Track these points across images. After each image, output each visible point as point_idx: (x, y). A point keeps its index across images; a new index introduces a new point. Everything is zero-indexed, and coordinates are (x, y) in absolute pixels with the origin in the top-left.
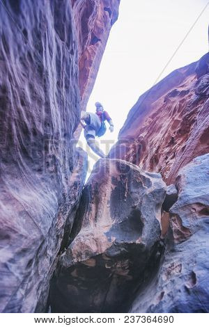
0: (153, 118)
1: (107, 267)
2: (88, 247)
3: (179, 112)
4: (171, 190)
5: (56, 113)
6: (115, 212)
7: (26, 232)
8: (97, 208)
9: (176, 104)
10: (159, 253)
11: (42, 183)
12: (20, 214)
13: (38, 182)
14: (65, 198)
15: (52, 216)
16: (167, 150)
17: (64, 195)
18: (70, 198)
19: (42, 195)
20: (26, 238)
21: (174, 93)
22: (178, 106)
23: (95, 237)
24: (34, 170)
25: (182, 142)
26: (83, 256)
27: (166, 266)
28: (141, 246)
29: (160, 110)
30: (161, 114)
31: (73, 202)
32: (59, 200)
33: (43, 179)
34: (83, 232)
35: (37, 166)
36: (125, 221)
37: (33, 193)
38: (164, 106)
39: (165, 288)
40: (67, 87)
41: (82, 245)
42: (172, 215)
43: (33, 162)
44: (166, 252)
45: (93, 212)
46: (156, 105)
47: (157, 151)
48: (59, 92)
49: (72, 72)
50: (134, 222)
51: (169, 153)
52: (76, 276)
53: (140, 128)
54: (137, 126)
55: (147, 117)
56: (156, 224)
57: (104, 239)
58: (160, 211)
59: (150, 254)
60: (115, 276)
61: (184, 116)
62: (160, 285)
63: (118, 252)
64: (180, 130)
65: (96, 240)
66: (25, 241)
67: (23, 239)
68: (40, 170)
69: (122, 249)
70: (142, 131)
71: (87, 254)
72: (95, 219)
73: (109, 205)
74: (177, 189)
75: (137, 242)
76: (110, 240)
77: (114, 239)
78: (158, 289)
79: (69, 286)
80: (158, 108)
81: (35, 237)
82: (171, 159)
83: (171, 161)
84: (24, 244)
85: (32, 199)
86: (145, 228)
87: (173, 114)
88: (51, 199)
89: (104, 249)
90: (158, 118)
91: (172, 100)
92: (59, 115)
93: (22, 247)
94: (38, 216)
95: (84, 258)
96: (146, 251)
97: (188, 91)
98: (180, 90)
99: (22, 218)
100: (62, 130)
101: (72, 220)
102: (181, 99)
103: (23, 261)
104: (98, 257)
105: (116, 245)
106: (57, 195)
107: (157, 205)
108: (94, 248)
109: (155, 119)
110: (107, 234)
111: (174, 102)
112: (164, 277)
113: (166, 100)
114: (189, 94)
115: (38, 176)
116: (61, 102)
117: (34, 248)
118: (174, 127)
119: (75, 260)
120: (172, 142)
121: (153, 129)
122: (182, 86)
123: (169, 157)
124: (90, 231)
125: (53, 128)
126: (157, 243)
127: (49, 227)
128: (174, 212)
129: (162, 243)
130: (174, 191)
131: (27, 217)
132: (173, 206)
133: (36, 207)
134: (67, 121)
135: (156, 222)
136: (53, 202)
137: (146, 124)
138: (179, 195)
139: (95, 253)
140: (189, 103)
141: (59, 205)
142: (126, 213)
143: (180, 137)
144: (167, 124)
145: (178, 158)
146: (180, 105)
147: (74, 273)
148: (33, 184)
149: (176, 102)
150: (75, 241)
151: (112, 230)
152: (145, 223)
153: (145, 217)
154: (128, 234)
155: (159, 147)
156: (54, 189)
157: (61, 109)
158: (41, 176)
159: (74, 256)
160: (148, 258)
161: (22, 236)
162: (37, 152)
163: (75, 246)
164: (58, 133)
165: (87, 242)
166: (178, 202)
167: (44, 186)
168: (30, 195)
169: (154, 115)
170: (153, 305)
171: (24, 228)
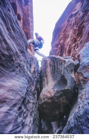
0: (64, 32)
1: (56, 101)
2: (46, 95)
3: (75, 25)
4: (76, 62)
5: (12, 43)
6: (54, 78)
7: (14, 97)
8: (47, 79)
9: (73, 21)
10: (77, 91)
11: (17, 76)
12: (8, 91)
13: (14, 76)
14: (31, 79)
15: (25, 88)
16: (74, 45)
17: (30, 78)
18: (33, 78)
19: (18, 81)
20: (14, 100)
21: (72, 16)
22: (74, 22)
23: (48, 91)
24: (11, 71)
25: (80, 39)
26: (46, 99)
27: (80, 95)
28: (68, 90)
29: (66, 27)
30: (67, 29)
31: (36, 79)
32: (28, 80)
33: (16, 74)
34: (44, 90)
35: (11, 70)
36: (59, 81)
37: (13, 81)
38: (68, 24)
39: (80, 105)
40: (13, 30)
41: (44, 95)
42: (78, 73)
43: (8, 68)
44: (79, 89)
45: (46, 81)
46: (64, 26)
47: (69, 47)
48: (10, 33)
49: (13, 21)
50: (63, 81)
51: (75, 46)
52: (46, 106)
53: (59, 39)
54: (58, 39)
55: (61, 33)
56: (73, 79)
57: (52, 91)
58: (73, 73)
59: (73, 92)
60: (61, 103)
61: (78, 26)
62: (78, 104)
63: (59, 94)
64: (78, 34)
65: (49, 92)
66: (14, 101)
67: (13, 100)
68: (13, 71)
69: (60, 93)
70: (61, 40)
71: (47, 98)
72: (47, 84)
73: (51, 76)
74: (79, 61)
75: (66, 88)
76: (54, 90)
77: (56, 90)
78: (78, 105)
79: (44, 110)
80: (65, 26)
81: (18, 98)
82: (77, 48)
83: (77, 50)
84: (14, 102)
85: (13, 83)
86: (68, 82)
87: (73, 27)
88: (23, 81)
89: (53, 95)
90: (66, 32)
91: (71, 20)
92: (14, 44)
93: (13, 103)
94: (18, 90)
95: (46, 100)
96: (71, 91)
97: (78, 12)
98: (74, 13)
99: (10, 92)
100: (19, 50)
101: (38, 86)
102: (75, 18)
103: (16, 109)
104: (51, 98)
105: (58, 92)
106: (26, 79)
107: (71, 71)
108: (49, 95)
109: (65, 32)
110: (53, 88)
111: (72, 21)
112: (79, 100)
113: (68, 21)
114: (79, 13)
115: (13, 73)
116: (13, 38)
117: (19, 102)
118: (74, 33)
119: (43, 101)
120: (76, 41)
121: (65, 37)
122: (75, 11)
123: (76, 48)
124: (46, 89)
125: (12, 51)
126: (75, 87)
127: (25, 92)
128: (79, 72)
129: (77, 86)
130: (78, 62)
131: (12, 91)
132: (79, 69)
133: (15, 86)
134: (20, 46)
135: (72, 78)
136: (25, 82)
137: (62, 36)
138: (80, 64)
139: (50, 97)
140: (80, 18)
141: (29, 82)
142: (59, 78)
143: (79, 37)
144: (71, 33)
145: (79, 47)
146: (75, 21)
147: (44, 106)
148: (12, 77)
149: (73, 20)
150: (41, 94)
151: (54, 86)
152: (67, 80)
153: (66, 77)
154: (61, 86)
155: (70, 45)
156: (23, 77)
157: (14, 41)
158: (15, 73)
159: (42, 100)
160: (72, 94)
161: (12, 99)
162: (9, 64)
163: (41, 96)
164: (17, 52)
165: (46, 94)
166: (80, 67)
167: (18, 77)
168: (12, 82)
169: (64, 31)
170: (76, 112)
171: (12, 96)
